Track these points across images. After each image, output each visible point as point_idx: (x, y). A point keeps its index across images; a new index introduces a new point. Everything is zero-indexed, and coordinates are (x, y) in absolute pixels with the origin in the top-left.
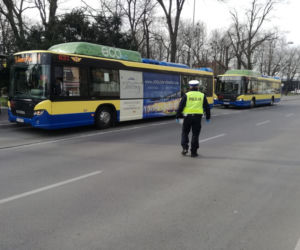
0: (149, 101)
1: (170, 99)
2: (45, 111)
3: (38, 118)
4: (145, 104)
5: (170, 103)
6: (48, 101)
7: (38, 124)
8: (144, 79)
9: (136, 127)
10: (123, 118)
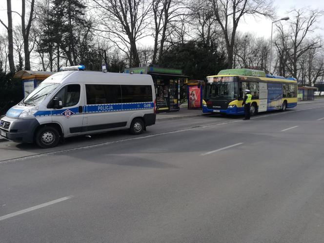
0: (269, 100)
1: (278, 99)
2: (236, 106)
3: (231, 109)
4: (268, 102)
5: (278, 101)
6: (237, 100)
7: (231, 112)
8: (268, 87)
9: (265, 116)
10: (260, 110)
